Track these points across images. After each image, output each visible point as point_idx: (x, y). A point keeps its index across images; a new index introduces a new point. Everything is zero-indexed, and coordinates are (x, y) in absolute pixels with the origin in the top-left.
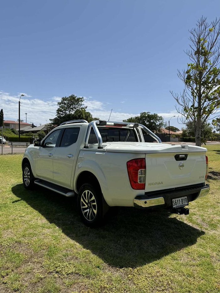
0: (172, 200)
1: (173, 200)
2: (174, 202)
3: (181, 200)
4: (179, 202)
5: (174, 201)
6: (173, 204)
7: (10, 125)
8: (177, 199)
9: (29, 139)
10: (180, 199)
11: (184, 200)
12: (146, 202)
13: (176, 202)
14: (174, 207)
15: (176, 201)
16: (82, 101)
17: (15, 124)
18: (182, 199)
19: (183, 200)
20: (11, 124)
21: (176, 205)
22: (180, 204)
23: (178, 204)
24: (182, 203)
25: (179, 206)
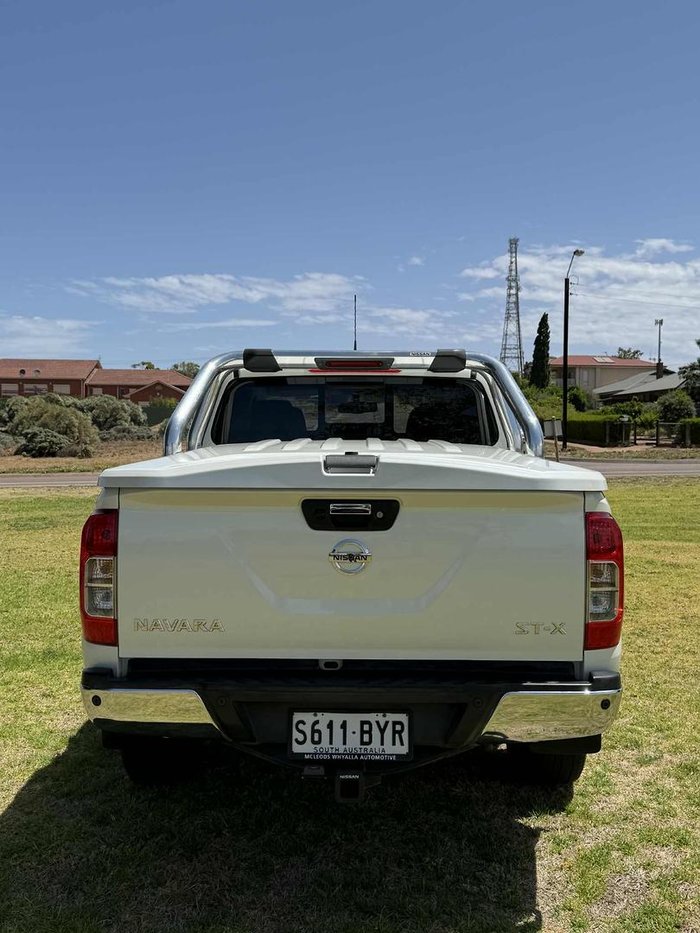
2: (307, 729)
3: (354, 726)
4: (338, 731)
5: (304, 723)
6: (296, 735)
7: (575, 373)
8: (324, 718)
9: (608, 427)
10: (354, 720)
11: (382, 731)
12: (96, 701)
13: (314, 731)
14: (297, 748)
15: (322, 727)
17: (594, 368)
18: (363, 723)
19: (376, 732)
20: (580, 367)
21: (313, 742)
22: (347, 747)
23: (331, 743)
24: (362, 743)
25: (331, 754)
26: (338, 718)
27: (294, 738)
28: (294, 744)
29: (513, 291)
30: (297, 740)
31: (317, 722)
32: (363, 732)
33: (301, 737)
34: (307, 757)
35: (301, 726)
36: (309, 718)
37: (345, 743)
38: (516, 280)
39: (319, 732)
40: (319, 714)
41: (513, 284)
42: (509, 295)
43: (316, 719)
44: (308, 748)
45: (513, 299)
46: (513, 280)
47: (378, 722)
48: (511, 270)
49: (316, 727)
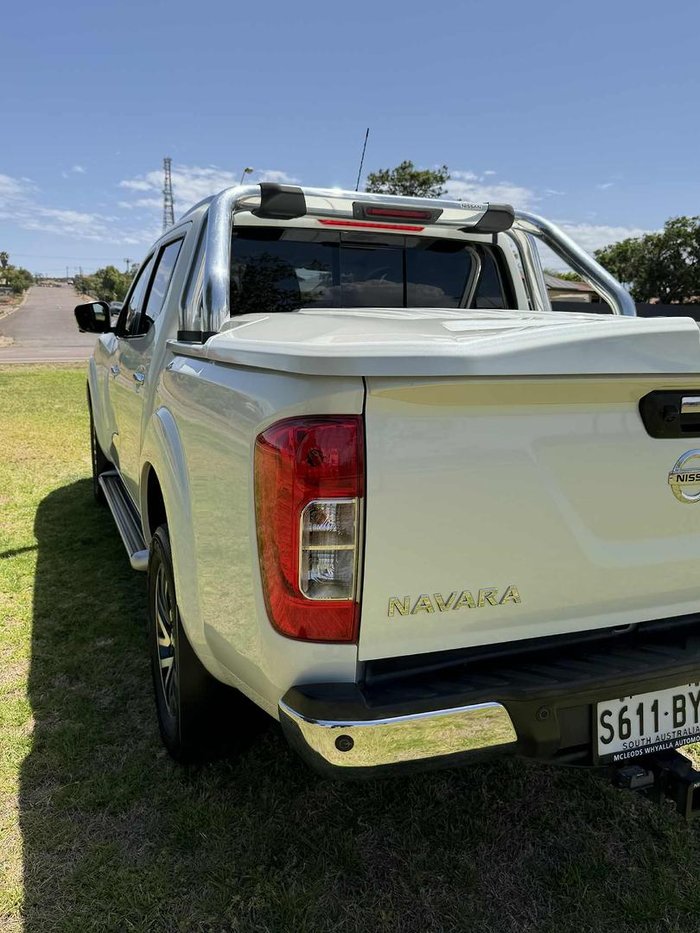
0: (592, 709)
1: (602, 707)
2: (613, 720)
3: (666, 706)
4: (648, 715)
5: (609, 713)
6: (603, 732)
8: (632, 703)
10: (665, 697)
11: (696, 705)
12: (344, 743)
13: (622, 721)
14: (603, 750)
15: (632, 715)
16: (441, 180)
18: (676, 699)
21: (622, 737)
22: (659, 734)
23: (642, 734)
24: (676, 725)
25: (643, 748)
26: (648, 699)
27: (599, 736)
28: (600, 744)
29: (169, 203)
30: (602, 738)
31: (625, 709)
32: (676, 710)
33: (606, 733)
34: (616, 758)
35: (607, 719)
36: (614, 705)
37: (656, 730)
38: (171, 194)
39: (628, 721)
40: (627, 699)
41: (169, 197)
42: (166, 206)
43: (623, 704)
44: (616, 745)
45: (169, 210)
46: (168, 193)
47: (691, 694)
48: (166, 185)
49: (624, 717)
